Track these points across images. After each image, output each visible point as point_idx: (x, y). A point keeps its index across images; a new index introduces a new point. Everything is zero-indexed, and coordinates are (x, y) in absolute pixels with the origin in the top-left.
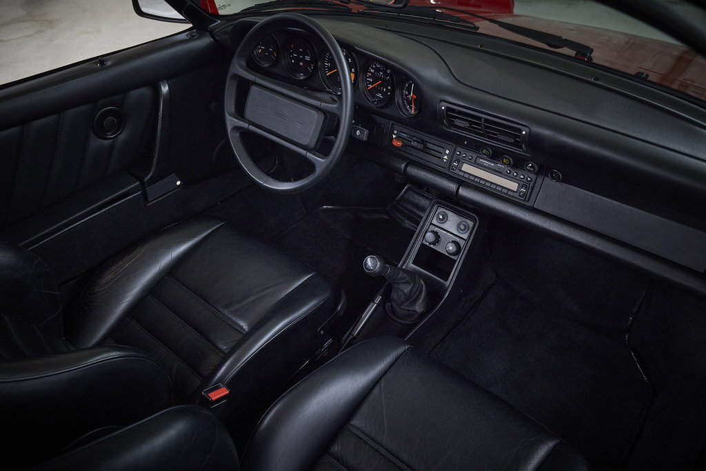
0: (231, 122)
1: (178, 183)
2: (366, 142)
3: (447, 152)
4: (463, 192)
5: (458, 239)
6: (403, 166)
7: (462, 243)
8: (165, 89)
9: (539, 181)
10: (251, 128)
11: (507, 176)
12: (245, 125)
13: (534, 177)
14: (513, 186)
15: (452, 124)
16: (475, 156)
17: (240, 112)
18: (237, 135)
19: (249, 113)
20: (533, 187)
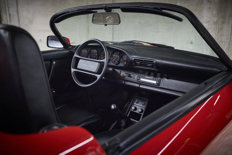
0: (73, 70)
1: (54, 92)
2: (111, 71)
3: (136, 76)
4: (141, 86)
5: (142, 108)
6: (123, 82)
7: (144, 109)
8: (54, 63)
9: (162, 80)
10: (79, 71)
11: (153, 80)
12: (77, 70)
13: (160, 79)
14: (155, 82)
15: (136, 65)
16: (144, 76)
17: (76, 67)
18: (75, 73)
19: (79, 67)
20: (160, 82)
